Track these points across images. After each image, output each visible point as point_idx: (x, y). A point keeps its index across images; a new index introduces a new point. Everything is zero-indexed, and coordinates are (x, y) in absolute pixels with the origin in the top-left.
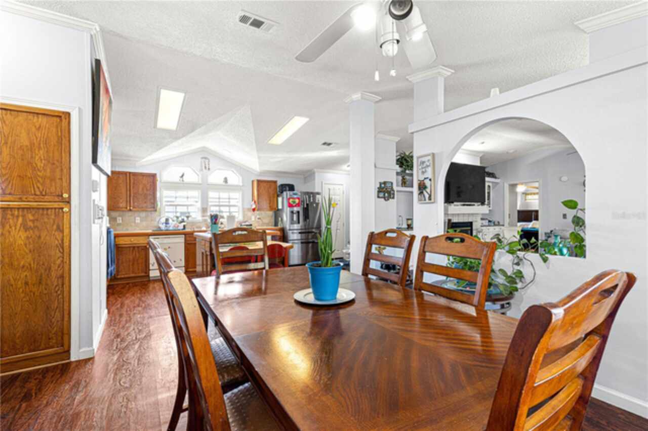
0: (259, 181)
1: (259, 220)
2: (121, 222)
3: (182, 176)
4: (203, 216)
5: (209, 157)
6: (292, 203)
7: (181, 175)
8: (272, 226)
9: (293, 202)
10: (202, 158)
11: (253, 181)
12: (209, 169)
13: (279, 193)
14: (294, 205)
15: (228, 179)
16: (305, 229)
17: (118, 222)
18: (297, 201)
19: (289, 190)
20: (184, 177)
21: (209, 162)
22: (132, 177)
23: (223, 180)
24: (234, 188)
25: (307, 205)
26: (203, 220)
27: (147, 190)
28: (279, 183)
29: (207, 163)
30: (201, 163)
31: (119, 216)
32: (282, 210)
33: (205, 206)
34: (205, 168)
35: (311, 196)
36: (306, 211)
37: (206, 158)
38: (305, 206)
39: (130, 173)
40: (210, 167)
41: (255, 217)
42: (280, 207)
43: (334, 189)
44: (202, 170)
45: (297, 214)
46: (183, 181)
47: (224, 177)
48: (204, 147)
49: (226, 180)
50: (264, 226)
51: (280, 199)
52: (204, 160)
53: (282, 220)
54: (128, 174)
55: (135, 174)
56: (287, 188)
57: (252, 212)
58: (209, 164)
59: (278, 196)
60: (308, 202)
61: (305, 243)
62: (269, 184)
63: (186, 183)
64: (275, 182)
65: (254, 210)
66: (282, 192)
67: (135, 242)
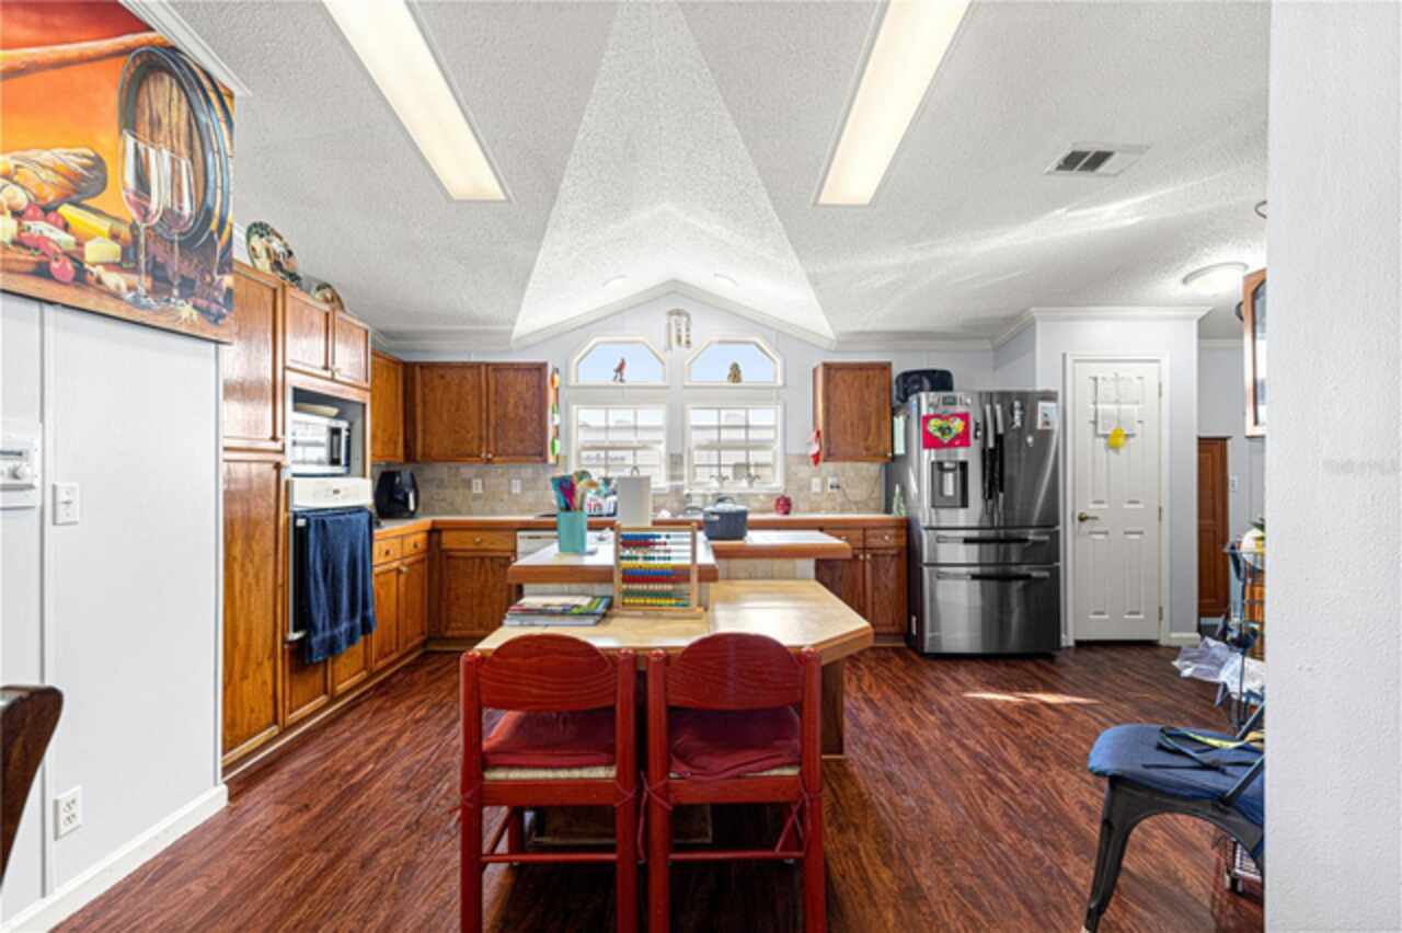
0: (828, 367)
1: (835, 490)
2: (480, 491)
3: (620, 369)
4: (673, 478)
5: (688, 310)
6: (938, 434)
7: (616, 366)
8: (877, 511)
9: (941, 429)
10: (671, 313)
11: (815, 371)
12: (688, 342)
13: (897, 403)
14: (946, 439)
15: (741, 368)
16: (992, 528)
17: (474, 491)
18: (958, 425)
19: (933, 389)
20: (626, 371)
21: (689, 319)
22: (491, 375)
23: (728, 372)
24: (762, 395)
25: (999, 439)
26: (672, 487)
27: (525, 407)
28: (896, 371)
29: (683, 329)
30: (669, 325)
31: (477, 476)
32: (905, 458)
33: (678, 451)
34: (679, 339)
35: (1017, 404)
36: (994, 460)
37: (679, 313)
38: (991, 444)
39: (487, 365)
40: (692, 339)
41: (824, 483)
42: (900, 450)
43: (1117, 378)
44: (670, 347)
45: (958, 472)
46: (621, 380)
47: (730, 364)
48: (675, 282)
49: (735, 374)
50: (850, 510)
51: (899, 422)
52: (675, 317)
53: (904, 491)
54: (483, 369)
55: (498, 368)
56: (926, 383)
57: (813, 468)
58: (688, 330)
59: (894, 413)
60: (1001, 430)
61: (994, 578)
62: (864, 374)
63: (629, 387)
64: (885, 367)
65: (816, 458)
66: (905, 400)
67: (485, 545)
